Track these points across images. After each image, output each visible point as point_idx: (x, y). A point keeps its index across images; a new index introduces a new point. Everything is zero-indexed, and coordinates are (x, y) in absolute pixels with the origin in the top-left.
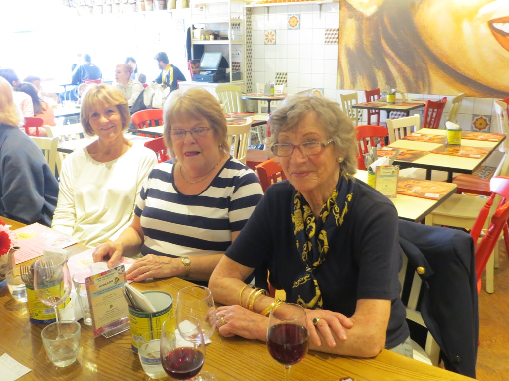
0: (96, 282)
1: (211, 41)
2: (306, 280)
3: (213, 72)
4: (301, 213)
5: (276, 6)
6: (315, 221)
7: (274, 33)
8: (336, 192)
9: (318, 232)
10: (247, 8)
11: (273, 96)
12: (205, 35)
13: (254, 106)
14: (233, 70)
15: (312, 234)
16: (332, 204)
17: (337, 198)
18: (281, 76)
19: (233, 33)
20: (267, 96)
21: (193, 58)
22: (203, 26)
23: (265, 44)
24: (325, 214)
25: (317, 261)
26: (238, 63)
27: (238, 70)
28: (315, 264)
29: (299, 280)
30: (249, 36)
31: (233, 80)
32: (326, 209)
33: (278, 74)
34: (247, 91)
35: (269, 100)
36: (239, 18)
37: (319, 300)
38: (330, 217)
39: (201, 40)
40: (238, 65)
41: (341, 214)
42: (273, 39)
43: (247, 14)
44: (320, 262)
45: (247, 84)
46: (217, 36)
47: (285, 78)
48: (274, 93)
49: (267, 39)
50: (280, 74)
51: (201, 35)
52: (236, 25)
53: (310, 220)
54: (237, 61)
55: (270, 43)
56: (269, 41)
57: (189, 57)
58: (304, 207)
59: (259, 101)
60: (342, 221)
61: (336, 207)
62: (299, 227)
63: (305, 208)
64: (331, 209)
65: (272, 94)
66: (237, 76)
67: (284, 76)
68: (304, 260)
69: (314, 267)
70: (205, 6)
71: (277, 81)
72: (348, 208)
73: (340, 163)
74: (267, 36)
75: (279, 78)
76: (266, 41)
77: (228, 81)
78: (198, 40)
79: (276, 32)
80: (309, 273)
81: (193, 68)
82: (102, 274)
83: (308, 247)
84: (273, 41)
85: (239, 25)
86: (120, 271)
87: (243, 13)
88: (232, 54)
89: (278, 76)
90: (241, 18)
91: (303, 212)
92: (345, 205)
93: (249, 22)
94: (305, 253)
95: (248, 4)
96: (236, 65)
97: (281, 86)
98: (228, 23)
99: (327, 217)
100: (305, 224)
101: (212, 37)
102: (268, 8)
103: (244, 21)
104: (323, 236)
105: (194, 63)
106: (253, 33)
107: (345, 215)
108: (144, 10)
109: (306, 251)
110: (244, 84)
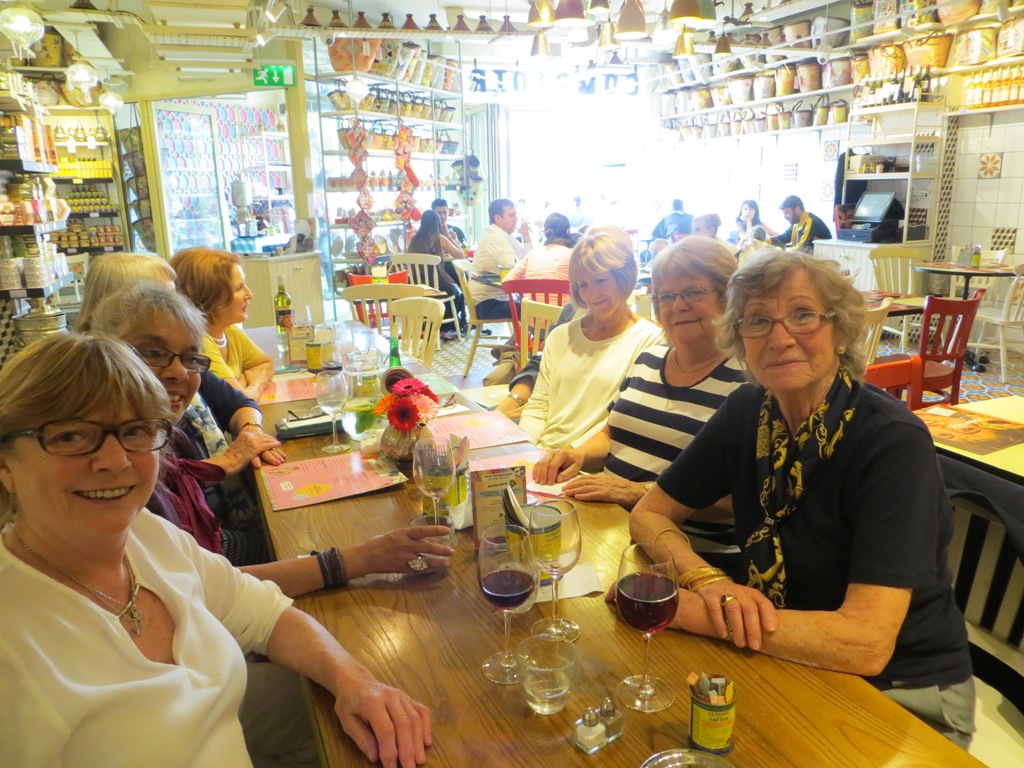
0: (484, 480)
1: (879, 175)
2: (762, 536)
3: (874, 225)
4: (768, 430)
5: (1007, 112)
6: (787, 446)
7: (998, 158)
8: (826, 404)
9: (789, 464)
10: (950, 117)
11: (976, 268)
12: (868, 165)
13: (943, 285)
14: (910, 222)
15: (779, 464)
16: (816, 423)
17: (826, 413)
18: (1004, 234)
19: (918, 161)
20: (963, 267)
21: (843, 203)
22: (869, 150)
23: (980, 178)
24: (804, 437)
25: (782, 508)
26: (923, 210)
27: (922, 222)
28: (780, 514)
29: (753, 536)
30: (950, 164)
31: (908, 240)
32: (806, 429)
33: (997, 231)
34: (935, 258)
35: (968, 276)
36: (933, 134)
37: (779, 571)
38: (812, 443)
39: (860, 172)
40: (924, 214)
41: (829, 440)
42: (996, 169)
43: (949, 128)
44: (786, 511)
45: (936, 246)
46: (889, 165)
47: (1010, 238)
48: (978, 263)
49: (982, 169)
50: (1003, 231)
51: (862, 164)
52: (927, 147)
53: (780, 443)
54: (922, 208)
55: (989, 175)
56: (986, 173)
57: (838, 200)
58: (774, 422)
59: (954, 277)
60: (830, 450)
61: (822, 428)
62: (761, 452)
63: (776, 424)
64: (814, 431)
65: (973, 265)
66: (918, 233)
67: (1009, 235)
68: (763, 505)
69: (778, 518)
70: (877, 118)
71: (995, 243)
72: (844, 431)
73: (840, 356)
74: (983, 163)
75: (999, 237)
76: (982, 173)
77: (900, 240)
78: (855, 173)
79: (1002, 158)
80: (768, 525)
81: (840, 218)
82: (494, 471)
83: (770, 485)
84: (996, 173)
85: (932, 146)
86: (519, 473)
87: (942, 126)
88: (912, 196)
89: (998, 234)
90: (938, 134)
91: (771, 429)
92: (839, 425)
93: (952, 140)
94: (765, 493)
95: (954, 110)
96: (918, 215)
97: (999, 252)
98: (910, 144)
99: (806, 442)
100: (772, 449)
101: (879, 167)
102: (992, 114)
103: (942, 140)
104: (797, 470)
105: (844, 210)
106: (958, 160)
107: (838, 441)
108: (776, 127)
109: (767, 490)
110: (931, 246)
